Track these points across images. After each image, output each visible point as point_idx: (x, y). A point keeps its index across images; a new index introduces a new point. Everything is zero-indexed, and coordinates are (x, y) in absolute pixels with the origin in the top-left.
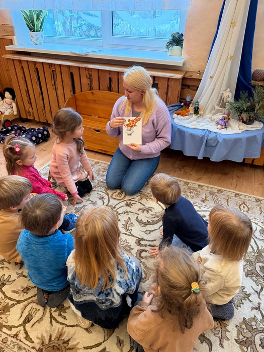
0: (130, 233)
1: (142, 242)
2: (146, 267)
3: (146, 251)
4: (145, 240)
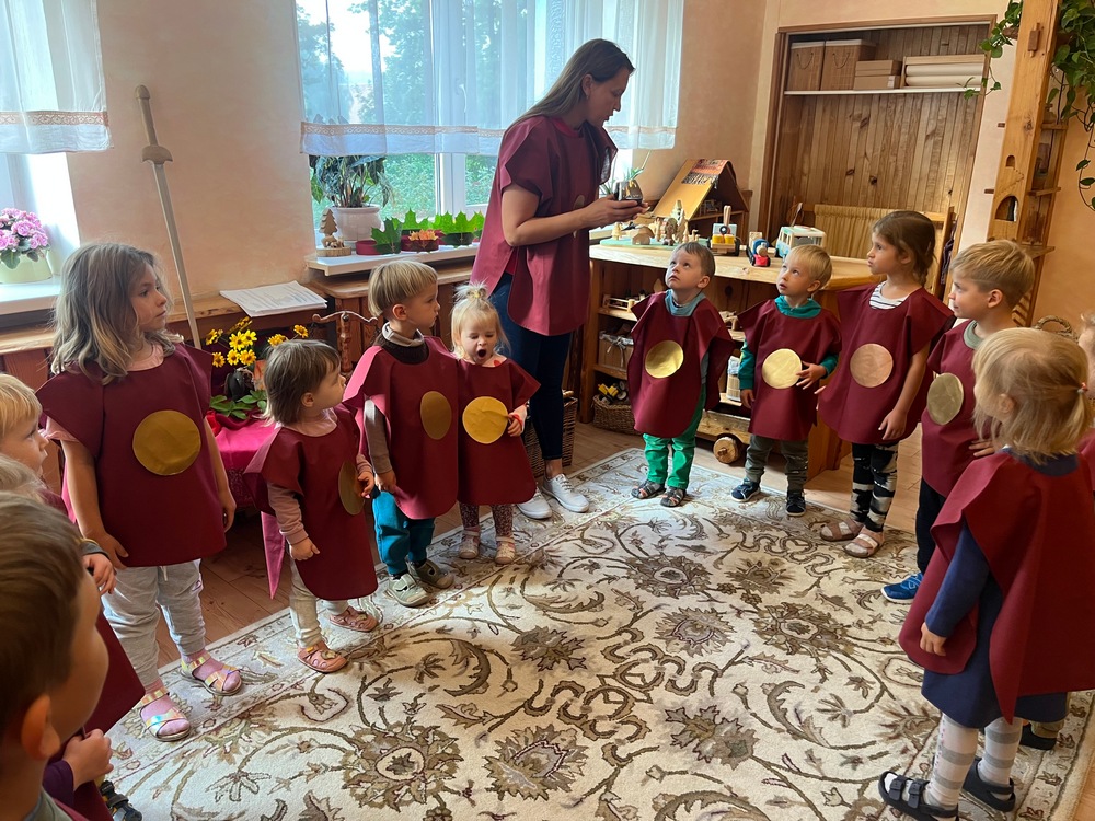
0: (496, 717)
1: (536, 704)
2: (610, 717)
3: (567, 705)
4: (532, 699)
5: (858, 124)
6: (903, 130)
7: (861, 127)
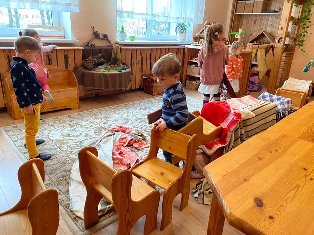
5: (253, 22)
6: (264, 24)
7: (254, 23)
